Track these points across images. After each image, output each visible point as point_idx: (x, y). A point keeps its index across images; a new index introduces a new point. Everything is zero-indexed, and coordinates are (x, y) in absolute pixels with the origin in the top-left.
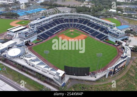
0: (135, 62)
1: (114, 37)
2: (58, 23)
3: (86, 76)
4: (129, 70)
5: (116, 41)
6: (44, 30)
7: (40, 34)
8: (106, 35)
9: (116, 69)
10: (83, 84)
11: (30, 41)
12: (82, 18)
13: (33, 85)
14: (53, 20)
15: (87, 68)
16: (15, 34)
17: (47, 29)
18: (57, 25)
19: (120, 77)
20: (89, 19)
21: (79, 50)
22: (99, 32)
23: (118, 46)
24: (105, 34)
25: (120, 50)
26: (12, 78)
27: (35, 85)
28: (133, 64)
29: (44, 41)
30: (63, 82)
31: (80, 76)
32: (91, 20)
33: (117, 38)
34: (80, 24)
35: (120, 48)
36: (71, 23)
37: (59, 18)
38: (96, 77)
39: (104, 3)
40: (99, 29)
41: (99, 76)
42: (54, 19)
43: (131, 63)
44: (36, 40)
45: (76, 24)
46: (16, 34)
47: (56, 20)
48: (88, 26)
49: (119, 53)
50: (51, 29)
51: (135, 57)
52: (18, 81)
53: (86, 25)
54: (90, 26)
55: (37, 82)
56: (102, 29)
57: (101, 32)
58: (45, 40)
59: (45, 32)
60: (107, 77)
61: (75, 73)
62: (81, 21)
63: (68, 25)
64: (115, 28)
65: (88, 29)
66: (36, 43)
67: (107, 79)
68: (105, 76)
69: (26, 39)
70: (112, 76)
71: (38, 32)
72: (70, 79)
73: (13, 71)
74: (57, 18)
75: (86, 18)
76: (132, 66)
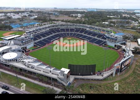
0: (138, 62)
1: (113, 42)
2: (55, 32)
3: (92, 75)
4: (135, 69)
5: (115, 46)
6: (41, 38)
7: (37, 41)
8: (105, 40)
9: (123, 66)
10: (90, 83)
11: (26, 47)
12: (78, 27)
13: (34, 88)
14: (50, 30)
15: (93, 65)
16: (9, 42)
17: (44, 37)
18: (54, 34)
19: (128, 75)
20: (85, 28)
21: (81, 52)
22: (97, 38)
23: (118, 49)
24: (103, 40)
25: (121, 53)
26: (7, 82)
27: (35, 87)
28: (137, 64)
29: (41, 48)
30: (68, 82)
31: (86, 75)
32: (88, 29)
33: (116, 42)
34: (76, 33)
35: (120, 51)
36: (68, 32)
37: (55, 27)
38: (103, 76)
39: (96, 18)
40: (96, 36)
41: (106, 75)
42: (50, 28)
43: (135, 63)
44: (33, 47)
45: (72, 33)
46: (11, 42)
47: (53, 29)
48: (85, 35)
49: (120, 55)
50: (47, 37)
51: (137, 58)
52: (15, 85)
53: (83, 34)
54: (87, 34)
55: (38, 85)
56: (100, 36)
57: (99, 39)
58: (42, 46)
59: (42, 39)
60: (114, 75)
61: (80, 73)
62: (77, 30)
63: (65, 34)
64: (112, 33)
65: (85, 37)
66: (33, 50)
67: (114, 77)
68: (112, 74)
69: (22, 45)
70: (118, 74)
71: (35, 39)
72: (75, 79)
73: (9, 76)
74: (53, 28)
75: (83, 28)
76: (136, 65)
